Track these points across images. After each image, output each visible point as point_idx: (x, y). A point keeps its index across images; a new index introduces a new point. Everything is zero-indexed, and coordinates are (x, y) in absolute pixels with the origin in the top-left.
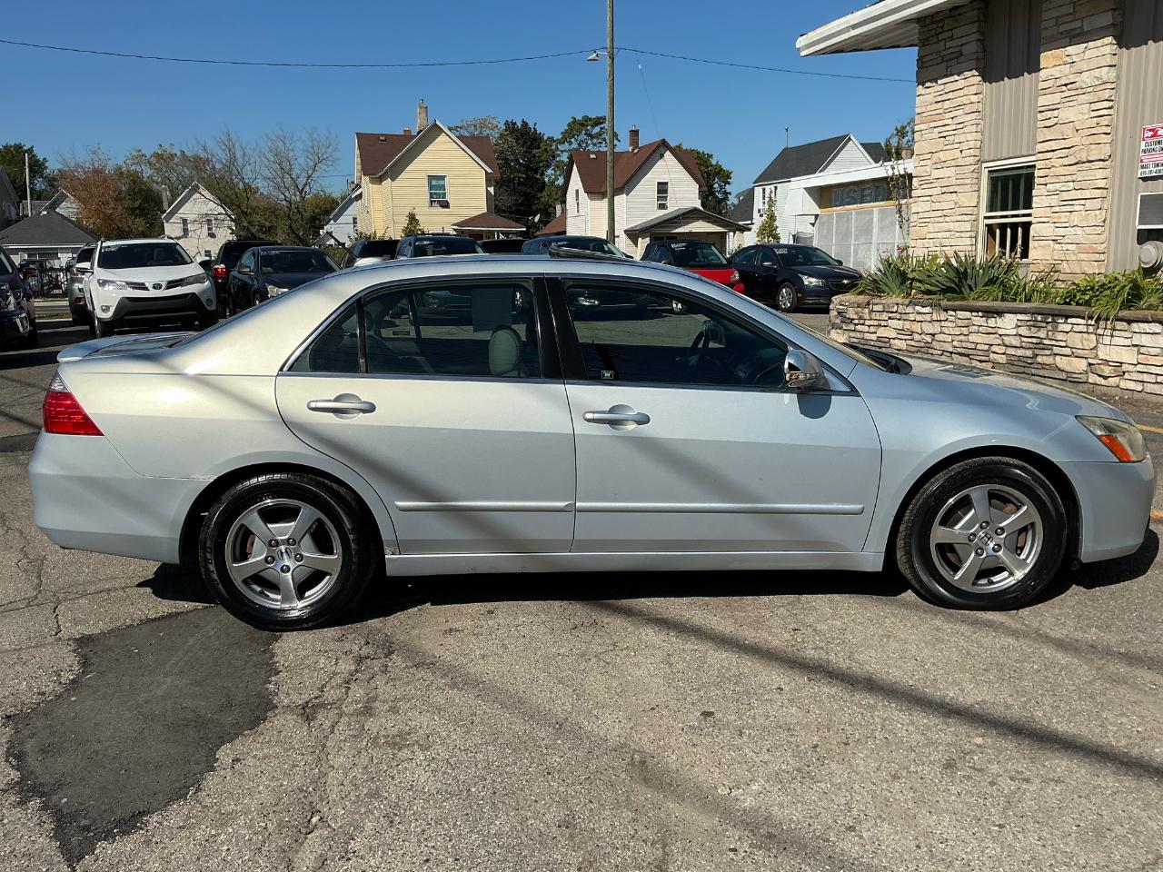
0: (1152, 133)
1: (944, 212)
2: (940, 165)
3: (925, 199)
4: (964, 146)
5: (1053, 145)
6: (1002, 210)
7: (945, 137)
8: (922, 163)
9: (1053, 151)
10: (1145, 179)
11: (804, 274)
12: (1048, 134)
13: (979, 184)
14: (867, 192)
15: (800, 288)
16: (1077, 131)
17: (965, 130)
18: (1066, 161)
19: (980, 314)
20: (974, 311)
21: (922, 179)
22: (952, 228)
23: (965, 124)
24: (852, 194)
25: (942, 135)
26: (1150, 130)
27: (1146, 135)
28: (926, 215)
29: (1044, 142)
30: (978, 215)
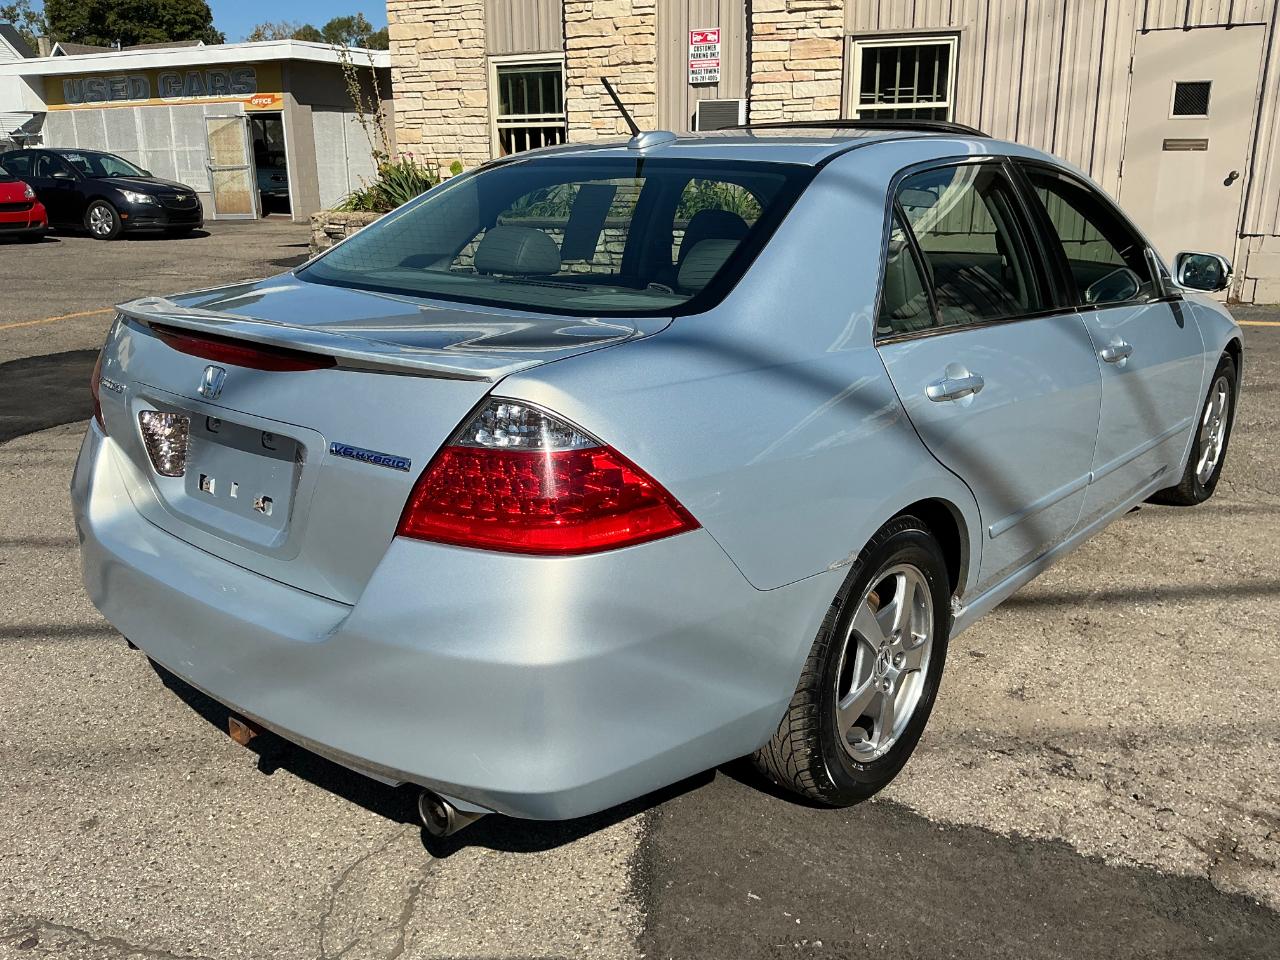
0: (700, 37)
1: (444, 113)
2: (429, 55)
3: (414, 95)
4: (464, 35)
5: (589, 42)
6: (515, 112)
7: (434, 22)
8: (403, 51)
9: (588, 48)
10: (695, 85)
11: (125, 189)
12: (581, 30)
13: (486, 81)
14: (119, 86)
15: (121, 208)
16: (617, 28)
17: (464, 15)
18: (605, 61)
19: (556, 231)
20: (548, 228)
21: (406, 70)
22: (458, 131)
23: (463, 8)
24: (95, 88)
25: (430, 18)
26: (699, 34)
27: (694, 39)
28: (418, 114)
29: (575, 37)
30: (489, 117)
